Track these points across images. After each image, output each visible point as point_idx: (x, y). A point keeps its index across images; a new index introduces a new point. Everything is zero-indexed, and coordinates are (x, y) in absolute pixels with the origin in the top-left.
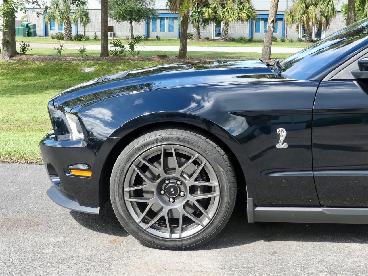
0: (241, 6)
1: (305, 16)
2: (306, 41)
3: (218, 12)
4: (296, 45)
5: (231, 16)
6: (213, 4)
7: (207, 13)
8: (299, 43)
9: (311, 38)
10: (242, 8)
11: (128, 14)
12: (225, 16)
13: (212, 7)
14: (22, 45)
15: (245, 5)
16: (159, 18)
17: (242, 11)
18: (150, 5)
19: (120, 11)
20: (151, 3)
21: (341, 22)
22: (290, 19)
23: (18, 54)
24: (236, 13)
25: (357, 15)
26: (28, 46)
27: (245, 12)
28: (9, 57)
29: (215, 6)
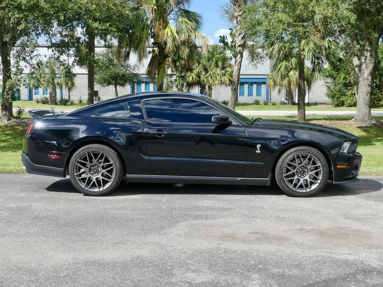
0: (224, 71)
1: (286, 79)
2: (288, 104)
3: (202, 76)
4: (278, 108)
5: (213, 80)
6: (197, 69)
7: (191, 77)
8: (282, 106)
9: (293, 101)
10: (225, 72)
11: (113, 79)
12: (209, 81)
13: (196, 71)
14: (18, 110)
15: (228, 70)
16: (143, 82)
17: (225, 76)
18: (135, 70)
19: (105, 76)
20: (135, 67)
21: (322, 85)
22: (273, 83)
23: (14, 117)
24: (218, 78)
25: (337, 78)
26: (24, 111)
27: (228, 76)
28: (7, 120)
29: (198, 71)
